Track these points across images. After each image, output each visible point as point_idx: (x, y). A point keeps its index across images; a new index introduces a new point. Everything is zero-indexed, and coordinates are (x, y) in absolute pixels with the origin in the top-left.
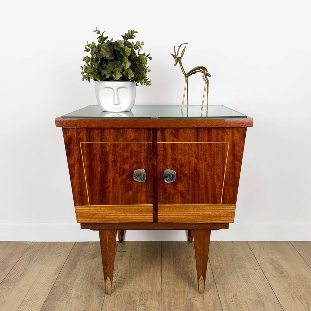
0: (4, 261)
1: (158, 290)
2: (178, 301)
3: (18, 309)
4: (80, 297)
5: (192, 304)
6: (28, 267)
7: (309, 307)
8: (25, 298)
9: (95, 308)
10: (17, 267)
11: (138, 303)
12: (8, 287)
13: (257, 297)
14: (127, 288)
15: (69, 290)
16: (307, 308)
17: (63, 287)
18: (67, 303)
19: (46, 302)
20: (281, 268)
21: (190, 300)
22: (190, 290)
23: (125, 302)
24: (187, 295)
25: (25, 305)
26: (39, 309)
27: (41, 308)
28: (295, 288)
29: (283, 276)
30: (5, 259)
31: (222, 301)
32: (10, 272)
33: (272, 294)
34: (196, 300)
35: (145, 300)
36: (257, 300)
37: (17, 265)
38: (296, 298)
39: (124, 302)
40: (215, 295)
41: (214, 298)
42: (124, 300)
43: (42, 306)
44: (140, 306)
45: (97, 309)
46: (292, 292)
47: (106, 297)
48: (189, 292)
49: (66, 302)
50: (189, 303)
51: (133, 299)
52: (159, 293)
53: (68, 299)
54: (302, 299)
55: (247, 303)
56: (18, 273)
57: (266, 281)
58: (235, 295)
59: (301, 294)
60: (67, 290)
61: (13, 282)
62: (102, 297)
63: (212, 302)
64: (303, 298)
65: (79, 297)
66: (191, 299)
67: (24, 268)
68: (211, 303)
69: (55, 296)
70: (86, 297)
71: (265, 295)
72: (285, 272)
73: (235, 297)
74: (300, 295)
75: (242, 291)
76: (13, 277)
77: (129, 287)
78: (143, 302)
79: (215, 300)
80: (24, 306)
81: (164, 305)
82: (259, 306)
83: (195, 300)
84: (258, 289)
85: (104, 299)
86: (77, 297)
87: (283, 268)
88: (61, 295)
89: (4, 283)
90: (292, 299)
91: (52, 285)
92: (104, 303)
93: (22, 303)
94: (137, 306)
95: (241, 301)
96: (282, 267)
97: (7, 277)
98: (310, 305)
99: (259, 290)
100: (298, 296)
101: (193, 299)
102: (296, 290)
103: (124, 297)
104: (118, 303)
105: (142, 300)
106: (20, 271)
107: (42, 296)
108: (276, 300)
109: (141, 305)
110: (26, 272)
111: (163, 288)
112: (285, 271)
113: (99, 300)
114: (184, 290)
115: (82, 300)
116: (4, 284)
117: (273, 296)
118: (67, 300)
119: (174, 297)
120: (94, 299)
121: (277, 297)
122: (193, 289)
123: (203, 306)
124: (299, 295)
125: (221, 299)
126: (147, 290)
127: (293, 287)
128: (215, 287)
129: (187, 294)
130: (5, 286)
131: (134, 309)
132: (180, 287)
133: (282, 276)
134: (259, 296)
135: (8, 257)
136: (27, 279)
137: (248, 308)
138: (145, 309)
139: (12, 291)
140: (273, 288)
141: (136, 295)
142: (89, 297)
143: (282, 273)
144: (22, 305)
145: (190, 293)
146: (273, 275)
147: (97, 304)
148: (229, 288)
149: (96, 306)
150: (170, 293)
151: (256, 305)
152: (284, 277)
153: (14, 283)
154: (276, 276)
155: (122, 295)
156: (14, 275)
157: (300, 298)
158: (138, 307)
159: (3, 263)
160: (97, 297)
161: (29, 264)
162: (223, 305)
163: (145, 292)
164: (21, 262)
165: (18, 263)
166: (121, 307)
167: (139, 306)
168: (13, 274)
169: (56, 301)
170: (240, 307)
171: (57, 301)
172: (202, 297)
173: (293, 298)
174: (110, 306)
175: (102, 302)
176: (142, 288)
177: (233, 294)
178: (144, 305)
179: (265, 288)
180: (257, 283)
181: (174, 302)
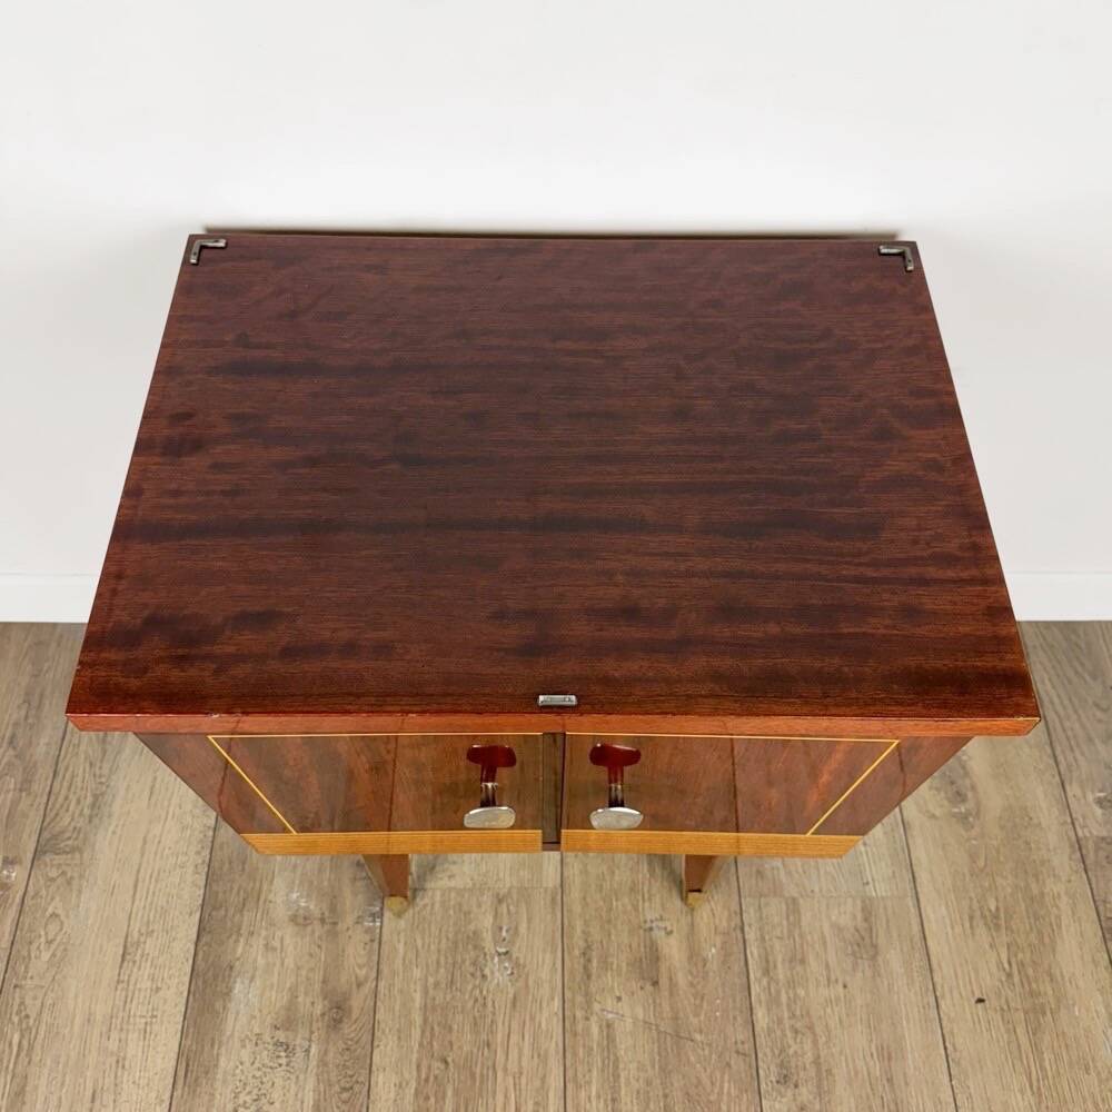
0: (13, 737)
1: (551, 885)
2: (613, 937)
3: (119, 975)
4: (305, 918)
5: (657, 950)
6: (105, 771)
7: (1013, 961)
8: (129, 926)
9: (356, 969)
10: (67, 769)
11: (488, 945)
12: (64, 873)
13: (859, 916)
14: (449, 873)
15: (265, 887)
16: (1006, 966)
17: (243, 869)
18: (266, 946)
19: (201, 944)
20: (961, 771)
21: (651, 929)
22: (653, 881)
23: (448, 939)
24: (640, 909)
25: (138, 958)
26: (185, 974)
27: (189, 970)
28: (987, 874)
29: (961, 813)
30: (16, 724)
31: (751, 935)
32: (52, 798)
33: (910, 902)
34: (669, 929)
35: (511, 932)
36: (857, 931)
37: (65, 757)
38: (981, 923)
39: (444, 941)
40: (729, 910)
41: (725, 924)
42: (443, 934)
43: (191, 962)
44: (496, 959)
45: (364, 971)
46: (973, 895)
47: (386, 919)
48: (649, 891)
49: (262, 942)
50: (645, 947)
51: (472, 927)
52: (553, 900)
53: (267, 929)
54: (997, 926)
55: (825, 943)
56: (78, 802)
57: (901, 840)
58: (793, 907)
59: (1001, 905)
60: (258, 885)
61: (73, 850)
62: (373, 915)
63: (718, 940)
64: (1002, 922)
65: (300, 920)
66: (654, 925)
67: (95, 775)
68: (715, 946)
69: (223, 912)
70: (323, 921)
71: (885, 908)
72: (970, 795)
73: (791, 918)
74: (997, 909)
75: (817, 890)
76: (66, 823)
77: (454, 868)
78: (504, 940)
79: (728, 933)
80: (134, 962)
81: (569, 953)
82: (862, 958)
83: (666, 928)
84: (870, 880)
85: (381, 927)
86: (294, 919)
87: (966, 774)
88: (241, 911)
89: (45, 853)
90: (967, 925)
91: (204, 862)
92: (383, 946)
93: (125, 947)
94: (488, 957)
95: (809, 938)
96: (964, 768)
97: (48, 820)
98: (1016, 956)
99: (871, 885)
100: (990, 911)
101: (659, 928)
102: (987, 884)
103: (442, 918)
104: (426, 947)
105: (501, 929)
106: (82, 788)
107: (181, 913)
108: (916, 928)
109: (499, 954)
110: (103, 794)
111: (565, 874)
112: (973, 788)
113: (366, 932)
114: (633, 882)
115: (313, 932)
116: (47, 858)
117: (913, 911)
118: (264, 933)
119: (601, 917)
120: (348, 929)
121: (924, 916)
122: (663, 877)
123: (690, 958)
124: (993, 908)
125: (746, 928)
126: (515, 884)
127: (982, 871)
128: (733, 869)
129: (641, 902)
130: (52, 866)
131: (478, 973)
132: (618, 868)
133: (954, 815)
134: (868, 913)
135: (23, 713)
136: (114, 833)
137: (827, 966)
138: (512, 973)
139: (80, 892)
140: (916, 875)
141: (479, 906)
142: (331, 921)
143: (959, 797)
144: (128, 957)
145: (650, 899)
146: (928, 811)
147: (362, 952)
148: (776, 872)
149: (360, 961)
150: (589, 900)
151: (854, 954)
152: (963, 819)
153: (77, 855)
154: (938, 812)
155: (437, 906)
156: (67, 810)
157: (994, 921)
158: (489, 963)
159: (14, 748)
160: (359, 917)
161: (104, 752)
162: (752, 955)
163: (509, 892)
164: (77, 742)
165: (67, 749)
166: (438, 963)
167: (493, 959)
168: (62, 806)
169: (231, 941)
170: (803, 961)
171: (234, 937)
172: (689, 917)
173: (971, 918)
174: (404, 960)
175: (377, 941)
176: (498, 874)
177: (787, 904)
178: (507, 952)
179: (894, 872)
180: (869, 849)
181: (601, 942)
